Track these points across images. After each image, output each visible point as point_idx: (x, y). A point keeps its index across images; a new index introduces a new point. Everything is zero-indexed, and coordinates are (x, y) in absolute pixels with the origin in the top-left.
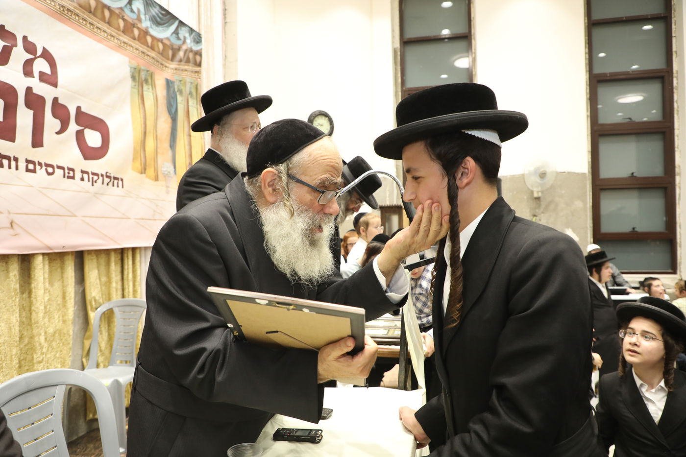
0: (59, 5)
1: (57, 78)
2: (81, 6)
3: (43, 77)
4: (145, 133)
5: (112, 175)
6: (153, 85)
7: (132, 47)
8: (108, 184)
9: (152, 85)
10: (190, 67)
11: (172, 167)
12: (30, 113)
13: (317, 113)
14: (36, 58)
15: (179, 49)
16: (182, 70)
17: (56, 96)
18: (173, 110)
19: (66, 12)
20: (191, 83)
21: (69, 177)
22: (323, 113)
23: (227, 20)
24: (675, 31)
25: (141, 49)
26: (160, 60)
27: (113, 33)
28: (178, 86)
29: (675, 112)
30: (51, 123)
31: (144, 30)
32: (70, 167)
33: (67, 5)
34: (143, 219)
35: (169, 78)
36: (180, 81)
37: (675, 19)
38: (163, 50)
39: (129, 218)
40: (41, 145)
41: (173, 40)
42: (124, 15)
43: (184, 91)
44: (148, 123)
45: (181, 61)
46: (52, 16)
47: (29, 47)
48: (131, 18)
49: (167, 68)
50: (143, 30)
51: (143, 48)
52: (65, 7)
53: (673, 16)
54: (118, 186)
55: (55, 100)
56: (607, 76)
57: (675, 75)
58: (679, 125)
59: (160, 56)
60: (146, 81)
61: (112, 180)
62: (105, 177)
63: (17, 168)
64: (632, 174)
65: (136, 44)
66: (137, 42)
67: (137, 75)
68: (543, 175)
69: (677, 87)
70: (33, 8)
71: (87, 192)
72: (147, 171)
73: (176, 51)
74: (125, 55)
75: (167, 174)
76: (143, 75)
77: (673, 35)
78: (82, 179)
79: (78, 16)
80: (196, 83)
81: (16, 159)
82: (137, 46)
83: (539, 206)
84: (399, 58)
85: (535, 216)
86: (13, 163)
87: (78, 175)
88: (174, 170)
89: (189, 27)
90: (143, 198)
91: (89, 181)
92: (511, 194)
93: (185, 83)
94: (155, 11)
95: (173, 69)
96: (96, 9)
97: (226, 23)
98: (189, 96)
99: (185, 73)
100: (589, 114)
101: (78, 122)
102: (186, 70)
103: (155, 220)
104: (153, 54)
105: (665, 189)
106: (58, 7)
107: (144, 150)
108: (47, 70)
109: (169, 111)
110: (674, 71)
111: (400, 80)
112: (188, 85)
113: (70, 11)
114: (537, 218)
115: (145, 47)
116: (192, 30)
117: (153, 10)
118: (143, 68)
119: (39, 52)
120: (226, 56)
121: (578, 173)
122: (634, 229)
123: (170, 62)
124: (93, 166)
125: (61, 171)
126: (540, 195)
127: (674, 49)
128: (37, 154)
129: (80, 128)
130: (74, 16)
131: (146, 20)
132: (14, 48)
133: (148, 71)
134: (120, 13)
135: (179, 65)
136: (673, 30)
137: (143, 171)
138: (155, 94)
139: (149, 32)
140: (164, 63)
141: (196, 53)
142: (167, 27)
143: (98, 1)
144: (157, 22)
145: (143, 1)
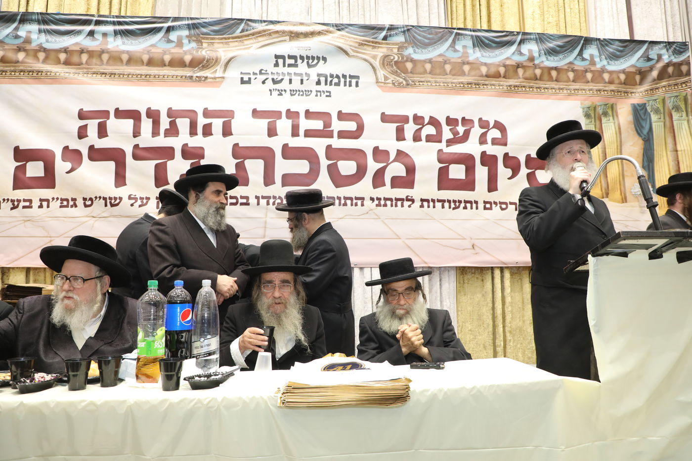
0: (507, 86)
1: (506, 139)
2: (526, 79)
3: (495, 142)
6: (615, 116)
7: (585, 90)
9: (613, 116)
10: (670, 82)
12: (485, 169)
14: (489, 130)
15: (651, 70)
16: (657, 88)
17: (507, 152)
18: (645, 131)
19: (513, 89)
25: (595, 88)
26: (623, 90)
27: (562, 87)
28: (652, 106)
30: (504, 173)
31: (600, 70)
33: (514, 83)
35: (637, 101)
36: (656, 100)
38: (625, 80)
40: (496, 190)
41: (641, 64)
42: (573, 66)
43: (661, 108)
44: (608, 151)
46: (500, 96)
47: (484, 124)
48: (583, 66)
49: (633, 94)
50: (598, 71)
51: (599, 86)
52: (511, 86)
55: (506, 155)
59: (623, 86)
60: (605, 114)
63: (477, 208)
66: (591, 84)
67: (592, 112)
72: (611, 195)
73: (646, 73)
74: (576, 100)
75: (639, 195)
76: (600, 110)
79: (524, 87)
81: (476, 202)
82: (591, 87)
86: (474, 205)
89: (666, 42)
93: (664, 100)
94: (613, 48)
95: (641, 92)
96: (542, 75)
98: (674, 110)
99: (662, 90)
101: (527, 166)
102: (665, 86)
104: (612, 87)
106: (506, 88)
107: (606, 177)
108: (498, 135)
109: (641, 133)
112: (671, 100)
113: (517, 86)
115: (602, 84)
116: (669, 44)
117: (610, 48)
118: (598, 104)
119: (492, 125)
123: (638, 87)
125: (513, 206)
128: (493, 197)
129: (530, 171)
130: (520, 89)
131: (601, 60)
132: (472, 129)
133: (606, 105)
134: (568, 67)
135: (651, 85)
137: (605, 195)
138: (616, 124)
139: (606, 69)
140: (629, 90)
141: (679, 64)
142: (632, 55)
143: (543, 68)
144: (614, 57)
145: (597, 45)
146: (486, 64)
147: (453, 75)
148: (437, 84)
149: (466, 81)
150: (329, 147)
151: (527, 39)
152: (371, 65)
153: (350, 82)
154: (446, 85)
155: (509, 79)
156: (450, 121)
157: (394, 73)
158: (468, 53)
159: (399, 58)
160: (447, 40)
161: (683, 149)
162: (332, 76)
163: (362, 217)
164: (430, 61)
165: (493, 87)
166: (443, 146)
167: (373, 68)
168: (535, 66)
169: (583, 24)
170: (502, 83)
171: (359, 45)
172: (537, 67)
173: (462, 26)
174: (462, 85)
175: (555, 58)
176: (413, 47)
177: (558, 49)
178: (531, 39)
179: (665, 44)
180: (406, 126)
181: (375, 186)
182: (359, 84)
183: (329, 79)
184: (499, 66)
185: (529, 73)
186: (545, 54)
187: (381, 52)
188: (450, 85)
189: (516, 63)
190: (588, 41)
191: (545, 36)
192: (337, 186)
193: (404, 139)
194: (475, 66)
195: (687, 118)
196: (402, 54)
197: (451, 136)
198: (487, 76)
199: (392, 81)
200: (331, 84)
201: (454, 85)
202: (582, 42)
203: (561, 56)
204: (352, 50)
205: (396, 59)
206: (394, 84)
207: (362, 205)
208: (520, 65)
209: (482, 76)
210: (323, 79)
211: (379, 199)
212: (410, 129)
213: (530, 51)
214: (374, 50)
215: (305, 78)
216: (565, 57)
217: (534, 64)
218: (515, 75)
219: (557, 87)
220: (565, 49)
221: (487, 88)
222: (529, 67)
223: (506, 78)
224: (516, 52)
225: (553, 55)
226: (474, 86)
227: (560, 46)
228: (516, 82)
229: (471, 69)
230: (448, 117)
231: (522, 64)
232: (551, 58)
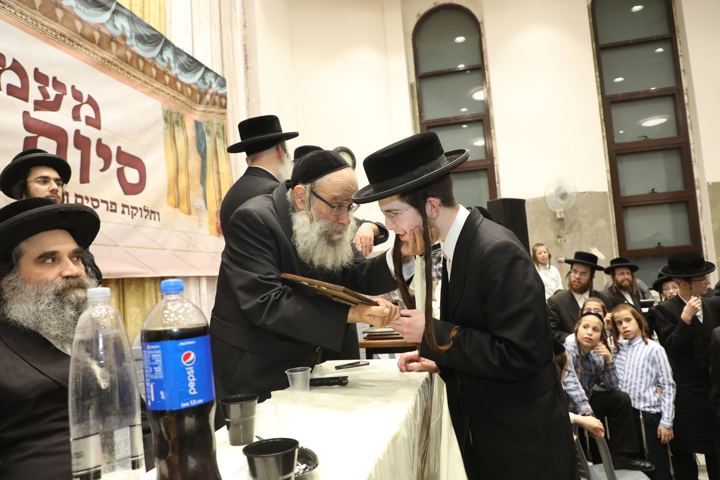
0: (101, 57)
1: (100, 121)
2: (119, 57)
3: (89, 121)
4: (178, 170)
5: (149, 209)
6: (184, 127)
7: (164, 92)
8: (146, 217)
9: (182, 127)
10: (216, 109)
11: (204, 202)
12: (79, 152)
13: (339, 149)
14: (82, 104)
15: (206, 93)
16: (209, 112)
17: (100, 137)
18: (203, 149)
19: (107, 63)
20: (218, 124)
21: (112, 211)
22: (344, 149)
23: (248, 66)
24: (681, 50)
25: (171, 93)
26: (189, 104)
27: (147, 81)
28: (206, 127)
29: (689, 128)
30: (96, 162)
31: (174, 76)
32: (113, 201)
33: (107, 57)
34: (178, 250)
35: (197, 118)
36: (208, 122)
37: (680, 39)
38: (192, 94)
39: (165, 249)
40: (88, 182)
41: (201, 85)
42: (156, 63)
43: (211, 131)
44: (180, 160)
45: (208, 104)
46: (95, 67)
47: (77, 95)
48: (162, 67)
49: (195, 111)
50: (174, 78)
51: (174, 93)
52: (105, 59)
53: (677, 37)
54: (155, 219)
55: (99, 141)
56: (619, 97)
57: (685, 92)
58: (694, 140)
59: (189, 99)
60: (177, 123)
61: (150, 213)
62: (143, 210)
64: (653, 190)
65: (168, 90)
66: (168, 88)
67: (169, 117)
68: (564, 196)
69: (688, 103)
70: (79, 61)
71: (128, 224)
72: (181, 205)
73: (203, 94)
74: (158, 99)
75: (199, 209)
76: (174, 117)
77: (680, 54)
78: (123, 212)
79: (117, 66)
80: (222, 124)
82: (168, 91)
83: (563, 226)
84: (416, 92)
85: (559, 237)
87: (120, 209)
88: (205, 205)
89: (214, 73)
90: (177, 231)
91: (129, 214)
92: (534, 217)
93: (213, 124)
94: (183, 59)
95: (200, 111)
96: (132, 59)
97: (247, 68)
98: (217, 136)
99: (212, 115)
100: (605, 134)
101: (119, 161)
102: (213, 112)
103: (190, 251)
104: (182, 98)
105: (686, 202)
106: (100, 59)
107: (178, 187)
108: (92, 114)
109: (199, 150)
110: (684, 89)
111: (418, 114)
112: (215, 126)
113: (110, 62)
114: (562, 239)
115: (176, 92)
116: (216, 76)
117: (181, 58)
118: (174, 111)
119: (85, 99)
120: (248, 99)
121: (599, 192)
122: (659, 244)
123: (198, 105)
124: (132, 200)
125: (105, 205)
126: (563, 216)
127: (682, 68)
128: (84, 190)
129: (120, 166)
130: (113, 67)
131: (175, 68)
132: (65, 97)
133: (178, 114)
134: (152, 62)
135: (206, 107)
136: (679, 50)
137: (177, 205)
138: (185, 135)
139: (179, 79)
140: (193, 106)
141: (221, 96)
142: (195, 73)
143: (133, 53)
144: (185, 69)
145: (172, 50)
146: (80, 19)
147: (44, 15)
148: (24, 17)
149: (59, 30)
151: (120, 12)
154: (34, 23)
155: (103, 49)
156: (40, 77)
165: (88, 52)
166: (29, 106)
168: (127, 47)
169: (162, 23)
170: (96, 51)
172: (129, 49)
174: (54, 33)
175: (143, 46)
177: (146, 38)
178: (124, 14)
184: (93, 28)
185: (121, 52)
186: (136, 38)
188: (40, 26)
189: (111, 34)
190: (167, 43)
191: (135, 18)
194: (69, 15)
197: (40, 98)
198: (82, 35)
201: (44, 28)
202: (163, 41)
203: (147, 47)
208: (114, 39)
209: (76, 31)
213: (123, 27)
216: (150, 50)
217: (125, 44)
218: (109, 48)
219: (143, 78)
220: (151, 41)
221: (81, 50)
222: (121, 45)
223: (100, 48)
224: (111, 22)
225: (142, 43)
226: (68, 42)
227: (146, 35)
228: (110, 57)
229: (64, 17)
230: (36, 70)
231: (116, 38)
232: (140, 45)
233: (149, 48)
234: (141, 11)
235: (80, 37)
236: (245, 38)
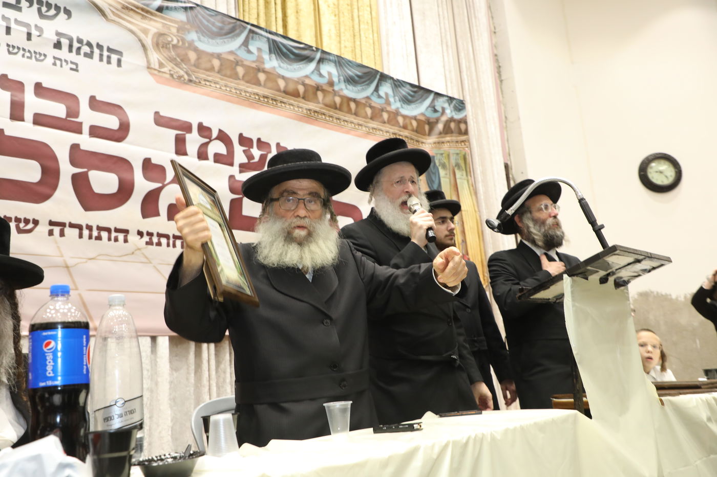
0: (306, 109)
2: (326, 105)
7: (382, 131)
10: (453, 138)
13: (651, 157)
15: (437, 122)
16: (443, 142)
19: (313, 114)
22: (660, 155)
23: (503, 78)
25: (391, 131)
26: (414, 137)
27: (361, 122)
28: (439, 160)
31: (395, 112)
33: (313, 108)
36: (442, 154)
38: (418, 127)
41: (429, 114)
42: (370, 102)
43: (447, 164)
48: (379, 104)
49: (423, 144)
50: (393, 112)
51: (394, 129)
52: (311, 110)
59: (415, 133)
65: (369, 123)
66: (387, 125)
73: (432, 124)
79: (324, 114)
80: (463, 153)
82: (388, 129)
89: (448, 96)
93: (449, 155)
94: (405, 91)
95: (430, 144)
96: (341, 104)
97: (501, 81)
99: (447, 145)
104: (406, 133)
106: (305, 111)
112: (453, 157)
113: (316, 112)
115: (397, 128)
116: (451, 99)
117: (402, 90)
120: (506, 117)
123: (427, 137)
130: (320, 116)
131: (395, 101)
134: (366, 102)
135: (438, 138)
139: (400, 113)
140: (420, 139)
141: (459, 122)
142: (421, 102)
143: (342, 97)
144: (407, 101)
145: (391, 84)
146: (283, 78)
147: (247, 82)
148: (228, 89)
149: (262, 92)
150: (75, 148)
151: (326, 59)
152: (140, 40)
153: (109, 57)
155: (308, 101)
156: (244, 141)
157: (171, 60)
158: (263, 58)
159: (178, 41)
160: (239, 35)
161: (466, 209)
162: (80, 41)
163: (125, 258)
164: (219, 56)
165: (292, 107)
166: (235, 170)
167: (143, 46)
168: (335, 93)
169: (378, 58)
170: (301, 105)
171: (123, 8)
172: (337, 94)
173: (255, 23)
174: (257, 97)
175: (354, 88)
176: (197, 32)
177: (357, 78)
178: (330, 60)
179: (447, 98)
180: (188, 136)
181: (145, 214)
182: (123, 63)
183: (76, 45)
184: (297, 82)
185: (328, 100)
186: (345, 81)
187: (154, 26)
188: (243, 94)
189: (315, 84)
190: (384, 77)
191: (343, 61)
192: (87, 208)
193: (185, 154)
194: (272, 76)
195: (466, 178)
196: (182, 37)
197: (245, 160)
198: (286, 92)
199: (170, 71)
200: (78, 52)
201: (248, 94)
202: (378, 77)
203: (359, 88)
204: (113, 12)
205: (175, 42)
206: (172, 75)
207: (126, 241)
208: (320, 88)
209: (279, 90)
210: (65, 42)
211: (150, 234)
212: (193, 141)
213: (330, 74)
214: (144, 21)
215: (34, 32)
216: (363, 90)
217: (333, 90)
218: (315, 98)
219: (356, 121)
220: (363, 80)
221: (285, 107)
222: (329, 92)
223: (305, 100)
224: (316, 71)
225: (352, 84)
226: (271, 102)
227: (358, 76)
228: (316, 107)
229: (268, 79)
230: (241, 135)
231: (321, 87)
232: (350, 87)
233: (361, 88)
234: (352, 52)
235: (284, 95)
236: (494, 46)
